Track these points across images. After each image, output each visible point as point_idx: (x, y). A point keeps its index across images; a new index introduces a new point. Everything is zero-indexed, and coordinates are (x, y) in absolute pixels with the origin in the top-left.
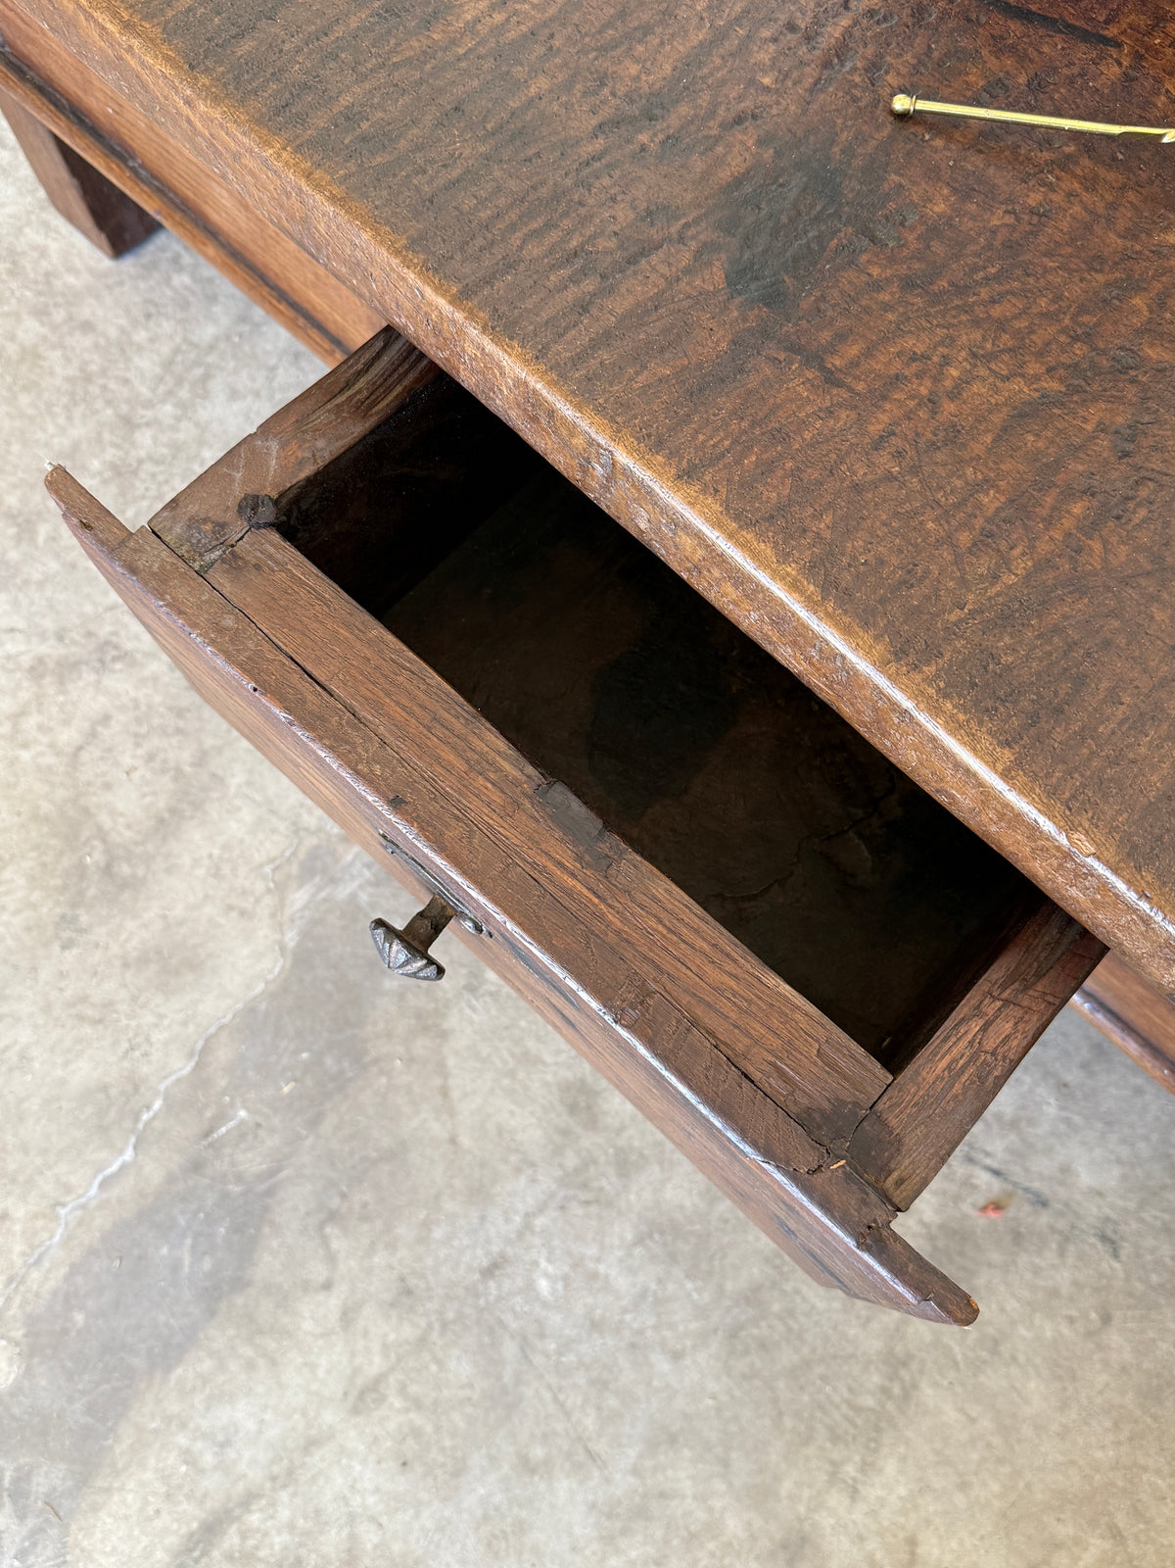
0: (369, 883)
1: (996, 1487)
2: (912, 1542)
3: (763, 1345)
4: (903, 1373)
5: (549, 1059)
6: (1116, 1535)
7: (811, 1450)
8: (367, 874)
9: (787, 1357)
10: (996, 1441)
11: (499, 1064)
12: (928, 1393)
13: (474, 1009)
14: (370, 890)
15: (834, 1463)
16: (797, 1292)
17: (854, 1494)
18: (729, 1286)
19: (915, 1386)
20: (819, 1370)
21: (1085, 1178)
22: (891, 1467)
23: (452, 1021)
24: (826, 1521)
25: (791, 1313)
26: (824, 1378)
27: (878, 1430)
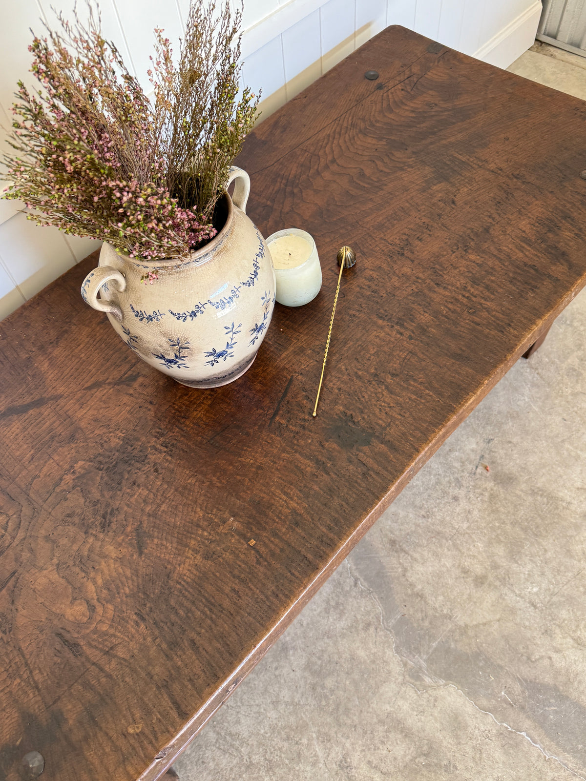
0: (420, 656)
1: (559, 469)
2: (578, 489)
3: (537, 527)
4: (536, 491)
5: (468, 591)
6: (563, 441)
7: (562, 514)
8: (417, 656)
9: (539, 521)
10: (547, 469)
11: (472, 607)
12: (539, 485)
13: (457, 617)
14: (422, 655)
15: (564, 508)
16: (521, 518)
17: (570, 503)
18: (523, 537)
19: (538, 488)
20: (540, 512)
21: (474, 446)
22: (561, 494)
23: (462, 623)
24: (579, 510)
25: (527, 520)
26: (542, 511)
27: (552, 497)
